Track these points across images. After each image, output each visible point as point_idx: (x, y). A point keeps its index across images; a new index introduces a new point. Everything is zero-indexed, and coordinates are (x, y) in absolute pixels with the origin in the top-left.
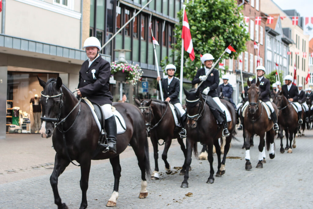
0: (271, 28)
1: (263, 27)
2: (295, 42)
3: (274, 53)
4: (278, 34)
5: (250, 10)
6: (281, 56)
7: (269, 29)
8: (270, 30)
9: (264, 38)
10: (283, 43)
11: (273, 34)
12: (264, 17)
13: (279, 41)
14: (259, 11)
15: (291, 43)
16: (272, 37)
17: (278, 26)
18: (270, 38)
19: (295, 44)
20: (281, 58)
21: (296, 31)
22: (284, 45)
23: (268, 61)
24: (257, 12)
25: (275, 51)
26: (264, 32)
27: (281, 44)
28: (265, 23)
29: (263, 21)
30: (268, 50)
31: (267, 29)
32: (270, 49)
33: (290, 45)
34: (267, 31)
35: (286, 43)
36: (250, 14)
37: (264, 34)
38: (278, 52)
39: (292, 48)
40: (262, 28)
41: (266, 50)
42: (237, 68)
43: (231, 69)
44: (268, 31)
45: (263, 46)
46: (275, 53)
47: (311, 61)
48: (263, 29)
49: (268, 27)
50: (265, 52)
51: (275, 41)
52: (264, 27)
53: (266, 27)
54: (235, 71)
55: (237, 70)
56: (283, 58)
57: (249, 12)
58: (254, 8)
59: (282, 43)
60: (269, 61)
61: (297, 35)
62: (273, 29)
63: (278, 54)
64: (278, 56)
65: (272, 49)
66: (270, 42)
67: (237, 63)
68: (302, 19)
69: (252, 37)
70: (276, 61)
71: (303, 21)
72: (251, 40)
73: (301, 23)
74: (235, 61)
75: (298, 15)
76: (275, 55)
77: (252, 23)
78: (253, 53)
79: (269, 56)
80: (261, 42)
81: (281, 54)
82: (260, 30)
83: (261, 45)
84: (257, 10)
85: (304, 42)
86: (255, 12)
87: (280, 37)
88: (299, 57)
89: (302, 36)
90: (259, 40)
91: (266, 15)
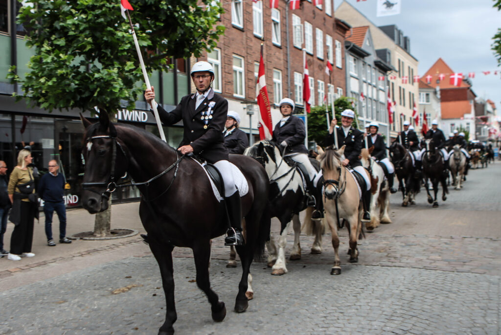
0: (354, 41)
1: (340, 41)
2: (397, 69)
3: (362, 82)
4: (368, 55)
5: (314, 13)
6: (374, 86)
7: (350, 44)
8: (352, 46)
9: (344, 59)
10: (377, 68)
11: (359, 54)
12: (341, 27)
13: (370, 65)
14: (331, 17)
15: (390, 70)
16: (358, 59)
17: (368, 43)
18: (355, 60)
19: (396, 71)
20: (375, 89)
21: (397, 55)
22: (380, 72)
23: (352, 92)
24: (327, 18)
25: (364, 79)
26: (342, 48)
27: (373, 69)
28: (344, 37)
29: (341, 34)
30: (352, 76)
31: (348, 45)
32: (356, 75)
33: (389, 72)
34: (347, 47)
35: (383, 67)
36: (314, 18)
37: (343, 52)
38: (369, 81)
39: (390, 75)
40: (337, 42)
41: (348, 76)
44: (349, 48)
45: (343, 69)
46: (365, 82)
47: (423, 98)
48: (342, 44)
49: (349, 42)
50: (346, 79)
51: (363, 65)
52: (343, 41)
56: (379, 90)
57: (311, 15)
58: (321, 10)
59: (375, 69)
60: (355, 93)
61: (399, 61)
62: (357, 45)
63: (370, 84)
64: (370, 87)
65: (359, 75)
66: (355, 66)
67: (291, 93)
68: (406, 40)
69: (320, 55)
70: (367, 94)
71: (408, 42)
72: (319, 59)
73: (405, 45)
74: (287, 90)
75: (400, 33)
76: (365, 85)
77: (319, 32)
78: (324, 80)
79: (354, 85)
80: (339, 64)
81: (374, 84)
82: (334, 46)
83: (338, 68)
84: (327, 15)
85: (411, 71)
86: (325, 18)
87: (372, 59)
88: (404, 90)
89: (407, 62)
90: (334, 61)
91: (343, 23)
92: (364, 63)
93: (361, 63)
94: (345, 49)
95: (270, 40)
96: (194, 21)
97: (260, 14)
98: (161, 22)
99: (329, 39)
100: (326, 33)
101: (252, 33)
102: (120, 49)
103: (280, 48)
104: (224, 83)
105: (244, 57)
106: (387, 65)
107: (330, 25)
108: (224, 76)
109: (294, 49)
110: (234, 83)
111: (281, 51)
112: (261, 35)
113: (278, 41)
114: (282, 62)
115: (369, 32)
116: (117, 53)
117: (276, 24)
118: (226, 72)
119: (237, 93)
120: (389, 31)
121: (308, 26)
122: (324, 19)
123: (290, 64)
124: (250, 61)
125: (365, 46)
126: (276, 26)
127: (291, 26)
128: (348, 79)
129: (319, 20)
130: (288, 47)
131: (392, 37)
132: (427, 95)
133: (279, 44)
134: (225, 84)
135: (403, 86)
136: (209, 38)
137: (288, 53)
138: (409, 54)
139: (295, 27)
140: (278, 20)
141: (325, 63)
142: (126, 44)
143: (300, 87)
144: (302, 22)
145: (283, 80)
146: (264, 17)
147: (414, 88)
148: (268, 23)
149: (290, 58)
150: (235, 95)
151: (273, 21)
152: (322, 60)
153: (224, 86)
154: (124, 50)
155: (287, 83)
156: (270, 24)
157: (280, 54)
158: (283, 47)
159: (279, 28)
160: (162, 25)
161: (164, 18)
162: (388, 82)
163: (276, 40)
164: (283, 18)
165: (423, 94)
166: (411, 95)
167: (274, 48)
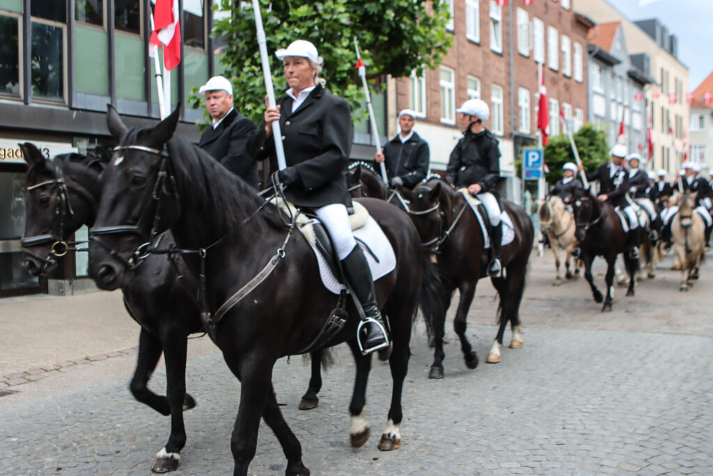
0: (600, 45)
1: (580, 43)
2: (658, 80)
3: (609, 101)
4: (618, 62)
5: (546, 5)
6: (627, 107)
7: (595, 48)
8: (597, 51)
9: (585, 69)
10: (631, 81)
11: (606, 61)
12: (583, 24)
13: (621, 78)
14: (569, 11)
15: (649, 82)
16: (604, 68)
17: (618, 46)
18: (600, 71)
19: (657, 85)
20: (627, 111)
21: (659, 62)
22: (635, 86)
23: (596, 116)
24: (564, 13)
25: (612, 96)
26: (584, 54)
27: (625, 84)
28: (585, 37)
29: (582, 33)
30: (596, 93)
31: (591, 49)
32: (601, 91)
33: (647, 87)
34: (590, 52)
35: (639, 80)
36: (546, 12)
37: (584, 60)
38: (619, 100)
39: (649, 91)
40: (577, 46)
41: (591, 93)
42: (516, 128)
43: (499, 129)
44: (594, 54)
45: (585, 84)
46: (614, 100)
47: (695, 122)
48: (583, 49)
49: (593, 45)
50: (587, 97)
51: (612, 77)
52: (585, 44)
53: (589, 46)
54: (511, 135)
55: (515, 133)
56: (632, 112)
57: (542, 9)
58: (555, 2)
59: (628, 82)
60: (599, 117)
62: (604, 48)
63: (621, 104)
64: (620, 108)
65: (606, 90)
66: (601, 79)
67: (515, 117)
68: (672, 40)
69: (553, 64)
70: (617, 118)
71: (674, 43)
72: (552, 70)
73: (671, 47)
74: (510, 113)
75: (663, 30)
76: (613, 106)
77: (553, 32)
78: (558, 98)
79: (598, 106)
80: (578, 77)
81: (626, 103)
82: (573, 50)
83: (577, 82)
84: (564, 8)
85: (678, 84)
86: (561, 12)
87: (623, 68)
88: (668, 112)
89: (674, 71)
90: (573, 71)
91: (586, 19)
92: (613, 75)
93: (609, 75)
94: (587, 55)
95: (488, 45)
96: (424, 34)
97: (475, 10)
98: (384, 35)
99: (566, 41)
100: (562, 32)
101: (465, 37)
102: (339, 69)
103: (500, 55)
104: (429, 104)
105: (454, 69)
106: (645, 75)
107: (567, 21)
108: (429, 94)
109: (518, 57)
110: (442, 104)
111: (502, 59)
112: (477, 39)
113: (498, 46)
114: (503, 75)
115: (621, 30)
116: (335, 74)
117: (495, 22)
118: (431, 90)
119: (444, 117)
120: (649, 27)
121: (538, 24)
122: (560, 14)
123: (513, 77)
124: (462, 73)
125: (615, 50)
126: (496, 25)
127: (515, 26)
128: (590, 98)
129: (553, 16)
130: (512, 53)
131: (652, 35)
132: (701, 118)
133: (499, 50)
134: (431, 106)
135: (667, 106)
136: (434, 52)
137: (512, 61)
138: (676, 58)
139: (521, 26)
140: (498, 17)
141: (560, 75)
142: (345, 63)
143: (526, 110)
144: (531, 19)
145: (504, 98)
146: (480, 13)
147: (682, 109)
148: (485, 22)
149: (513, 70)
150: (443, 120)
151: (492, 19)
152: (556, 72)
153: (429, 107)
154: (343, 71)
155: (510, 103)
156: (487, 23)
157: (500, 64)
158: (505, 54)
159: (500, 27)
160: (386, 39)
161: (387, 30)
162: (646, 100)
163: (496, 45)
164: (505, 14)
165: (696, 117)
166: (679, 119)
167: (493, 56)
